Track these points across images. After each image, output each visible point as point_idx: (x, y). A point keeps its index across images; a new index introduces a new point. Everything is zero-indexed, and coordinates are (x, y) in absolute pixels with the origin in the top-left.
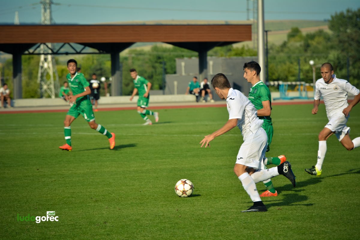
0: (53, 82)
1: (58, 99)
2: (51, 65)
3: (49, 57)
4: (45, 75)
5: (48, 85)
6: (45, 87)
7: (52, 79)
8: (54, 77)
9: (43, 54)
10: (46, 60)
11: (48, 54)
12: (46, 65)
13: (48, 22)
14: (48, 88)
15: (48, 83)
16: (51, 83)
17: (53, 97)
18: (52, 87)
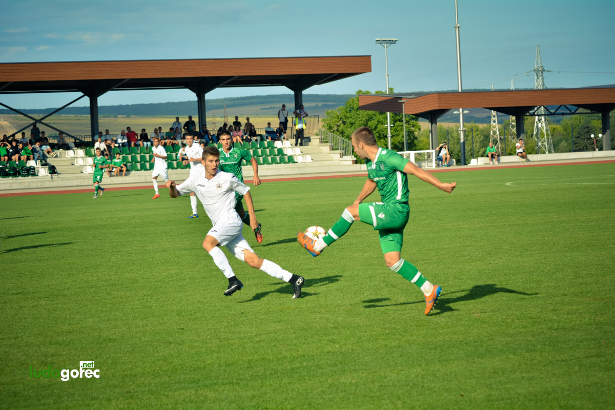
0: (546, 139)
1: (550, 155)
2: (544, 125)
3: (543, 118)
4: (539, 134)
5: (542, 142)
6: (540, 144)
7: (545, 137)
8: (548, 135)
9: (538, 115)
10: (539, 120)
11: (542, 115)
12: (540, 125)
13: (540, 87)
14: (542, 145)
15: (542, 140)
16: (545, 141)
17: (547, 153)
18: (546, 143)
